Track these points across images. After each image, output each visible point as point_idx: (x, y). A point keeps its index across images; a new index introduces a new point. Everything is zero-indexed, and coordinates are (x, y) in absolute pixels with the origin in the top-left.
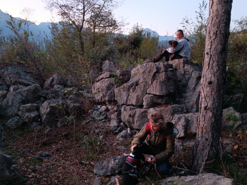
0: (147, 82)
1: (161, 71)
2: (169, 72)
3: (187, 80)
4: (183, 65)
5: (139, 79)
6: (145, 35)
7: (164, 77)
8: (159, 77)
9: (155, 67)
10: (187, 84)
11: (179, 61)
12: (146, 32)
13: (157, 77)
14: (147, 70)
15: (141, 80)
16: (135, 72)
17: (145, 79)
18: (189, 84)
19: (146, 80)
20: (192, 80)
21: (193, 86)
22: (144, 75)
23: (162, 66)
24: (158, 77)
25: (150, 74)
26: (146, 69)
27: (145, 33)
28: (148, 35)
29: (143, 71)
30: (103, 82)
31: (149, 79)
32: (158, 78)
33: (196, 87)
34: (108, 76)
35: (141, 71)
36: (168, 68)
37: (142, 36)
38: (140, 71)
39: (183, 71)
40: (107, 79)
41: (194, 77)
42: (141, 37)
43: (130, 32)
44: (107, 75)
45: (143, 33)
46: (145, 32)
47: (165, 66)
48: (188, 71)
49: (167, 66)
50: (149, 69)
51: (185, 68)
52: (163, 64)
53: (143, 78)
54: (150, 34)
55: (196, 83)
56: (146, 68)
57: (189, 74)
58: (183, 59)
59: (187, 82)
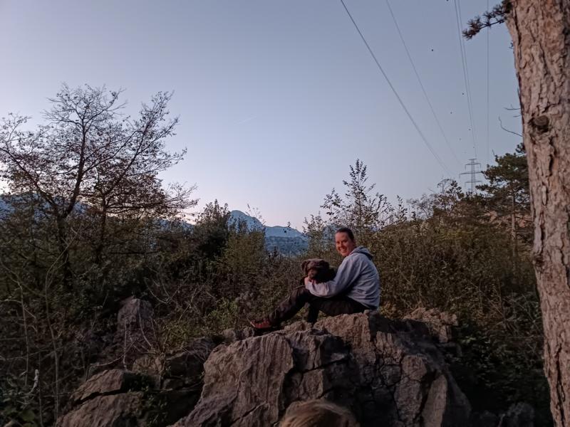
0: (264, 410)
1: (310, 366)
2: (335, 365)
3: (388, 387)
4: (369, 335)
5: (235, 400)
6: (233, 227)
7: (321, 389)
8: (305, 389)
9: (290, 351)
10: (393, 401)
11: (357, 322)
12: (236, 220)
13: (297, 387)
14: (261, 364)
15: (242, 404)
16: (218, 368)
17: (254, 399)
18: (400, 400)
19: (258, 403)
20: (406, 386)
21: (414, 408)
22: (252, 382)
23: (312, 347)
24: (301, 386)
25: (273, 377)
26: (258, 360)
27: (234, 223)
28: (240, 226)
29: (249, 366)
30: (94, 409)
31: (271, 399)
32: (302, 392)
33: (425, 411)
34: (117, 386)
35: (241, 367)
36: (330, 353)
37: (226, 228)
38: (235, 365)
39: (374, 354)
40: (112, 398)
41: (413, 376)
42: (225, 230)
43: (199, 220)
44: (112, 383)
45: (230, 223)
46: (233, 220)
47: (322, 348)
48: (390, 356)
49: (326, 347)
50: (268, 360)
51: (377, 345)
52: (315, 340)
53: (248, 394)
54: (245, 224)
55: (421, 398)
56: (258, 354)
57: (392, 365)
58: (368, 314)
59: (392, 394)
